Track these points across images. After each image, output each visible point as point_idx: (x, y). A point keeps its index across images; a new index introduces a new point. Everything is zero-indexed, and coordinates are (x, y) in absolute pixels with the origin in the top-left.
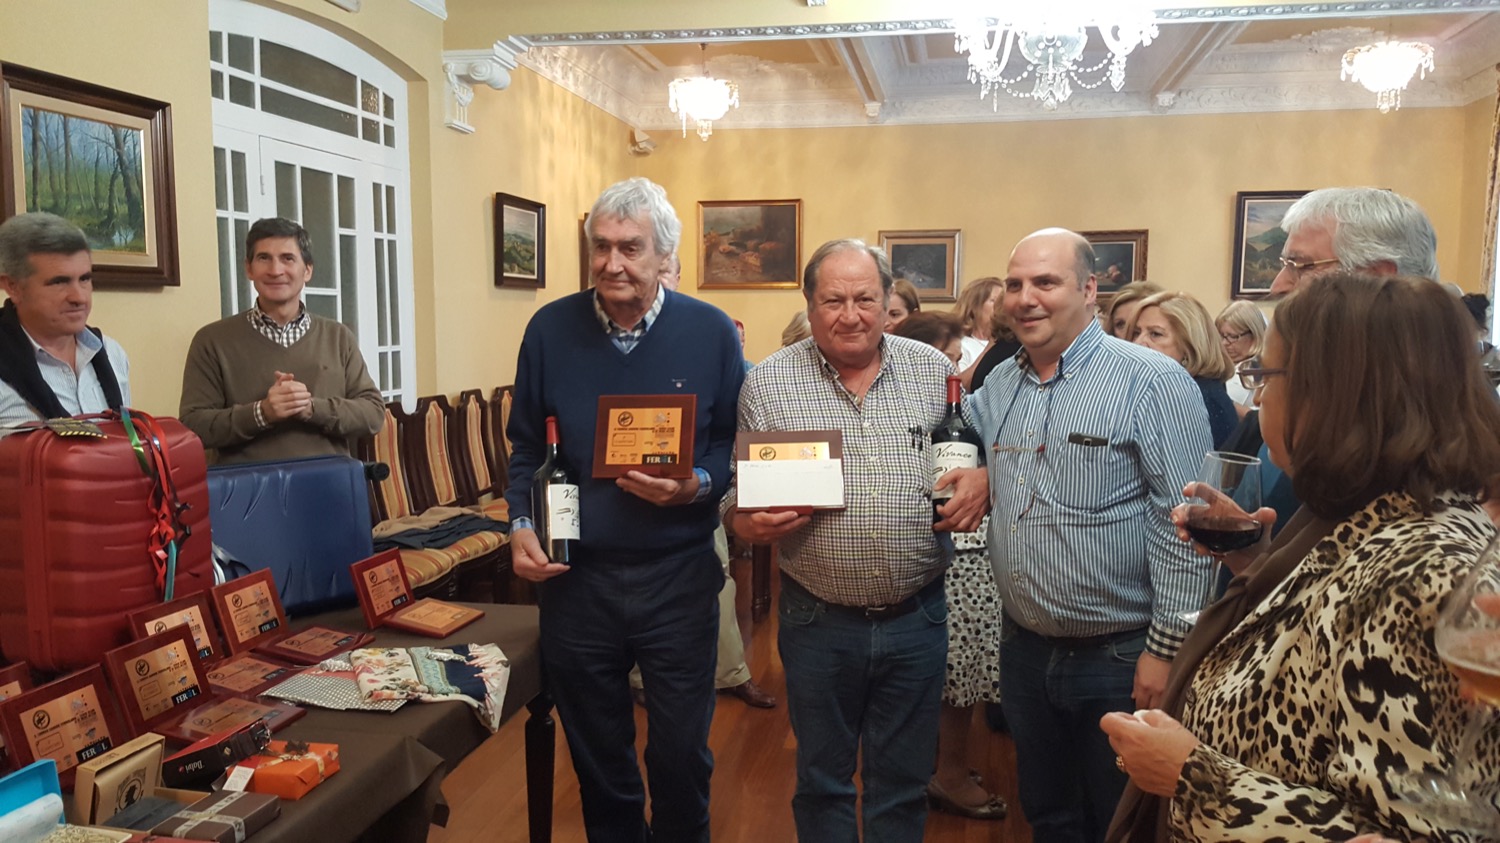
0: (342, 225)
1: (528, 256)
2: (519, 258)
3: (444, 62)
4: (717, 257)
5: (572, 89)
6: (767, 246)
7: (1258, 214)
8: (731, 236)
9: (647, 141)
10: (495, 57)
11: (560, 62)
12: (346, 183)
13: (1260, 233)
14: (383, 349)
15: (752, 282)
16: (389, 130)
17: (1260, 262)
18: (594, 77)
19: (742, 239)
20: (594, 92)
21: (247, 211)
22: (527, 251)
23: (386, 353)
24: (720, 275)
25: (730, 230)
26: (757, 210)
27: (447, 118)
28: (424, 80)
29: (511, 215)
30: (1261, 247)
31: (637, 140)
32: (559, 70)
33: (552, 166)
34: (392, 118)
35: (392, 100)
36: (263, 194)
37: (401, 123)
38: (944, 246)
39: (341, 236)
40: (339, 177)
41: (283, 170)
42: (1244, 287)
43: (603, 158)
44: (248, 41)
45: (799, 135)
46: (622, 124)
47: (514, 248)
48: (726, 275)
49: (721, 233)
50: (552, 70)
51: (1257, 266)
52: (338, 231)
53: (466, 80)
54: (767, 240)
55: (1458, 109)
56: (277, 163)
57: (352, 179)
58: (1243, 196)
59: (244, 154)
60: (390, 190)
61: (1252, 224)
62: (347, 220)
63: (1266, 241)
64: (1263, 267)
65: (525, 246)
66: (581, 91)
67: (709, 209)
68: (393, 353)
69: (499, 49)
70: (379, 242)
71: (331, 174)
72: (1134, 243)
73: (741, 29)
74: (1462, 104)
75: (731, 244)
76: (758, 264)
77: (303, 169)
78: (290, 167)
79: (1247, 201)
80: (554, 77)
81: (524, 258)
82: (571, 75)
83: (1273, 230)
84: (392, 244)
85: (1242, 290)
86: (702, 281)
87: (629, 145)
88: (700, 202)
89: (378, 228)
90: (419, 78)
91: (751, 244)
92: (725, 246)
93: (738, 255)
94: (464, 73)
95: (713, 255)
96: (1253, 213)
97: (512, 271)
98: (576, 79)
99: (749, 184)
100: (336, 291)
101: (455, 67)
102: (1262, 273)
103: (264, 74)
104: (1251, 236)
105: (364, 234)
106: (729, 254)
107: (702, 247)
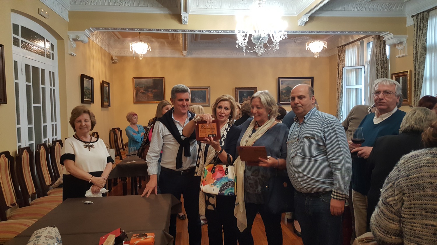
0: (42, 85)
1: (89, 93)
2: (87, 94)
3: (68, 34)
4: (139, 94)
5: (98, 43)
6: (155, 91)
7: (283, 83)
8: (144, 88)
9: (117, 59)
10: (85, 34)
11: (95, 35)
12: (43, 71)
13: (284, 88)
14: (52, 123)
15: (150, 101)
16: (53, 54)
17: (284, 95)
18: (103, 40)
19: (147, 88)
20: (103, 45)
21: (18, 80)
22: (89, 92)
23: (53, 124)
24: (141, 99)
25: (143, 86)
26: (151, 80)
27: (69, 52)
28: (63, 40)
29: (86, 81)
30: (284, 91)
31: (114, 59)
32: (95, 38)
33: (93, 66)
34: (54, 51)
35: (53, 45)
36: (22, 74)
37: (56, 53)
38: (206, 91)
39: (42, 88)
40: (41, 69)
41: (27, 66)
42: (281, 102)
43: (105, 63)
44: (18, 26)
45: (163, 59)
46: (109, 54)
47: (86, 91)
48: (142, 99)
49: (140, 87)
50: (93, 38)
51: (283, 96)
52: (41, 86)
53: (75, 40)
54: (155, 89)
55: (327, 57)
56: (26, 64)
57: (44, 70)
58: (279, 78)
59: (17, 62)
60: (53, 73)
61: (282, 85)
62: (43, 83)
63: (285, 90)
64: (285, 96)
65: (88, 91)
66: (100, 44)
67: (136, 80)
68: (55, 124)
69: (87, 31)
70: (51, 89)
71: (39, 68)
72: (254, 91)
73: (162, 29)
74: (328, 56)
75: (144, 90)
76: (152, 96)
77: (32, 66)
78: (29, 66)
79: (280, 80)
80: (94, 40)
81: (88, 94)
82: (97, 40)
83: (287, 87)
84: (54, 90)
85: (280, 102)
86: (135, 101)
87: (111, 61)
88: (134, 78)
89: (51, 85)
90: (62, 39)
91: (150, 90)
92: (142, 91)
93: (146, 93)
94: (75, 38)
95: (138, 93)
96: (282, 83)
97: (85, 99)
98: (99, 40)
99: (148, 73)
100: (41, 105)
101: (72, 35)
102: (284, 98)
103: (22, 37)
104: (282, 89)
105: (47, 87)
106: (143, 93)
107: (135, 91)
